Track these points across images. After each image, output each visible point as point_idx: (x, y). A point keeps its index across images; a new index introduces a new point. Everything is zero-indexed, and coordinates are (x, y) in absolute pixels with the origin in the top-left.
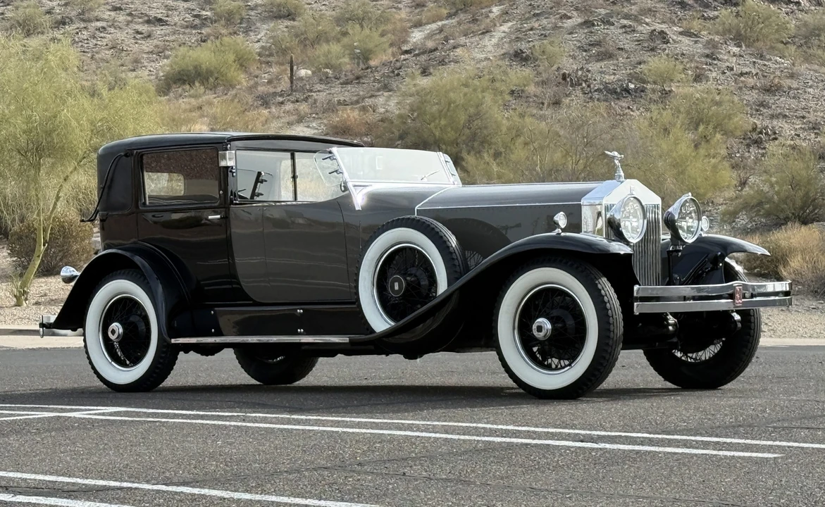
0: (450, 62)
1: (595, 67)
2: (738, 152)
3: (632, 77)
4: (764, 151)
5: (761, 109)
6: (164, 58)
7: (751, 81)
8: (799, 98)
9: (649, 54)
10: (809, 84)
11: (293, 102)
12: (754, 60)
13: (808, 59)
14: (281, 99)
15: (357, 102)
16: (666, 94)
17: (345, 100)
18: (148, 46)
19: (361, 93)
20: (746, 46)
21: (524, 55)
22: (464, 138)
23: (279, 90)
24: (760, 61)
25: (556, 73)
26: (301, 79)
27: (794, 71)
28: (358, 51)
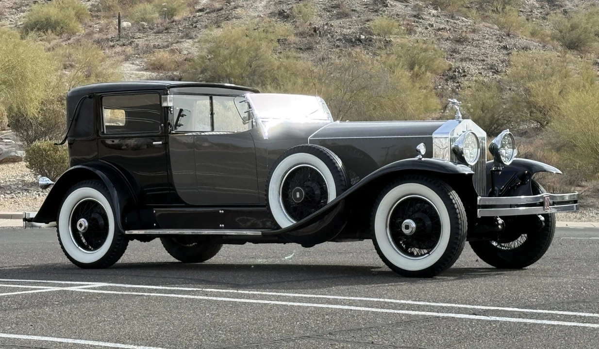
0: (232, 18)
1: (336, 23)
2: (440, 85)
3: (363, 30)
4: (458, 84)
5: (454, 54)
6: (21, 12)
7: (446, 34)
8: (480, 47)
9: (374, 14)
10: (487, 37)
11: (121, 46)
12: (447, 19)
13: (485, 18)
14: (112, 44)
15: (168, 46)
16: (388, 43)
17: (158, 45)
18: (9, 3)
19: (170, 40)
20: (441, 9)
21: (285, 14)
22: (247, 73)
23: (109, 36)
24: (451, 20)
25: (309, 27)
26: (124, 29)
27: (476, 28)
28: (166, 9)
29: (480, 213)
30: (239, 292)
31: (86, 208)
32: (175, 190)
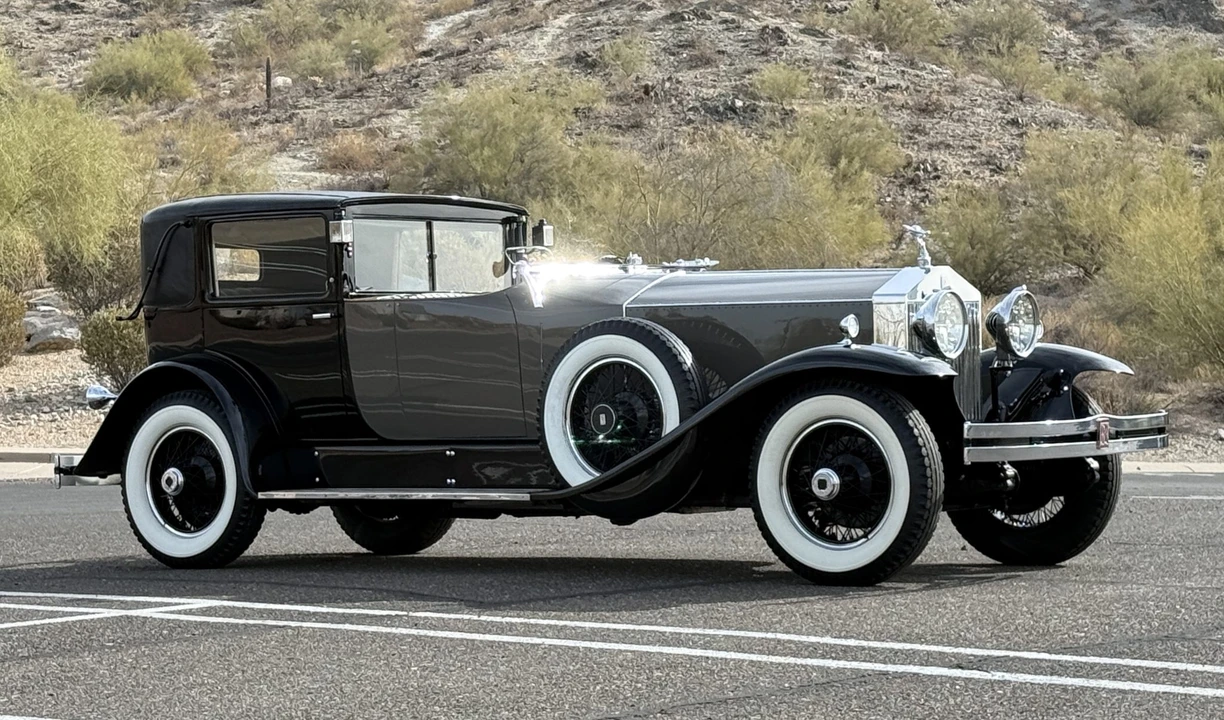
0: (487, 68)
1: (687, 76)
2: (889, 196)
3: (739, 91)
4: (923, 194)
5: (916, 136)
6: (80, 59)
7: (900, 98)
8: (966, 121)
9: (760, 59)
10: (978, 102)
11: (271, 123)
12: (903, 68)
13: (974, 66)
14: (254, 119)
15: (362, 123)
16: (788, 114)
17: (344, 121)
18: (56, 42)
19: (366, 111)
20: (890, 49)
21: (590, 59)
22: (515, 175)
23: (249, 105)
24: (910, 71)
25: (635, 85)
26: (278, 90)
27: (958, 85)
28: (359, 52)
29: (970, 456)
30: (483, 618)
31: (180, 447)
32: (356, 409)
